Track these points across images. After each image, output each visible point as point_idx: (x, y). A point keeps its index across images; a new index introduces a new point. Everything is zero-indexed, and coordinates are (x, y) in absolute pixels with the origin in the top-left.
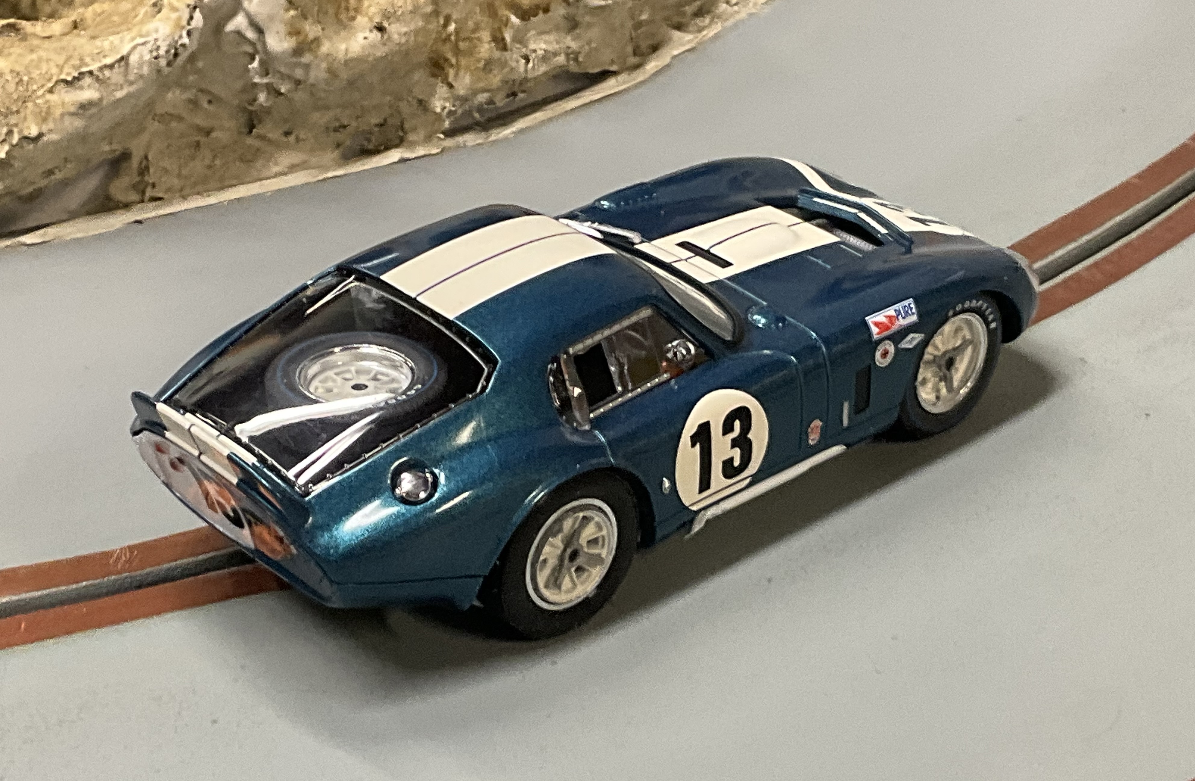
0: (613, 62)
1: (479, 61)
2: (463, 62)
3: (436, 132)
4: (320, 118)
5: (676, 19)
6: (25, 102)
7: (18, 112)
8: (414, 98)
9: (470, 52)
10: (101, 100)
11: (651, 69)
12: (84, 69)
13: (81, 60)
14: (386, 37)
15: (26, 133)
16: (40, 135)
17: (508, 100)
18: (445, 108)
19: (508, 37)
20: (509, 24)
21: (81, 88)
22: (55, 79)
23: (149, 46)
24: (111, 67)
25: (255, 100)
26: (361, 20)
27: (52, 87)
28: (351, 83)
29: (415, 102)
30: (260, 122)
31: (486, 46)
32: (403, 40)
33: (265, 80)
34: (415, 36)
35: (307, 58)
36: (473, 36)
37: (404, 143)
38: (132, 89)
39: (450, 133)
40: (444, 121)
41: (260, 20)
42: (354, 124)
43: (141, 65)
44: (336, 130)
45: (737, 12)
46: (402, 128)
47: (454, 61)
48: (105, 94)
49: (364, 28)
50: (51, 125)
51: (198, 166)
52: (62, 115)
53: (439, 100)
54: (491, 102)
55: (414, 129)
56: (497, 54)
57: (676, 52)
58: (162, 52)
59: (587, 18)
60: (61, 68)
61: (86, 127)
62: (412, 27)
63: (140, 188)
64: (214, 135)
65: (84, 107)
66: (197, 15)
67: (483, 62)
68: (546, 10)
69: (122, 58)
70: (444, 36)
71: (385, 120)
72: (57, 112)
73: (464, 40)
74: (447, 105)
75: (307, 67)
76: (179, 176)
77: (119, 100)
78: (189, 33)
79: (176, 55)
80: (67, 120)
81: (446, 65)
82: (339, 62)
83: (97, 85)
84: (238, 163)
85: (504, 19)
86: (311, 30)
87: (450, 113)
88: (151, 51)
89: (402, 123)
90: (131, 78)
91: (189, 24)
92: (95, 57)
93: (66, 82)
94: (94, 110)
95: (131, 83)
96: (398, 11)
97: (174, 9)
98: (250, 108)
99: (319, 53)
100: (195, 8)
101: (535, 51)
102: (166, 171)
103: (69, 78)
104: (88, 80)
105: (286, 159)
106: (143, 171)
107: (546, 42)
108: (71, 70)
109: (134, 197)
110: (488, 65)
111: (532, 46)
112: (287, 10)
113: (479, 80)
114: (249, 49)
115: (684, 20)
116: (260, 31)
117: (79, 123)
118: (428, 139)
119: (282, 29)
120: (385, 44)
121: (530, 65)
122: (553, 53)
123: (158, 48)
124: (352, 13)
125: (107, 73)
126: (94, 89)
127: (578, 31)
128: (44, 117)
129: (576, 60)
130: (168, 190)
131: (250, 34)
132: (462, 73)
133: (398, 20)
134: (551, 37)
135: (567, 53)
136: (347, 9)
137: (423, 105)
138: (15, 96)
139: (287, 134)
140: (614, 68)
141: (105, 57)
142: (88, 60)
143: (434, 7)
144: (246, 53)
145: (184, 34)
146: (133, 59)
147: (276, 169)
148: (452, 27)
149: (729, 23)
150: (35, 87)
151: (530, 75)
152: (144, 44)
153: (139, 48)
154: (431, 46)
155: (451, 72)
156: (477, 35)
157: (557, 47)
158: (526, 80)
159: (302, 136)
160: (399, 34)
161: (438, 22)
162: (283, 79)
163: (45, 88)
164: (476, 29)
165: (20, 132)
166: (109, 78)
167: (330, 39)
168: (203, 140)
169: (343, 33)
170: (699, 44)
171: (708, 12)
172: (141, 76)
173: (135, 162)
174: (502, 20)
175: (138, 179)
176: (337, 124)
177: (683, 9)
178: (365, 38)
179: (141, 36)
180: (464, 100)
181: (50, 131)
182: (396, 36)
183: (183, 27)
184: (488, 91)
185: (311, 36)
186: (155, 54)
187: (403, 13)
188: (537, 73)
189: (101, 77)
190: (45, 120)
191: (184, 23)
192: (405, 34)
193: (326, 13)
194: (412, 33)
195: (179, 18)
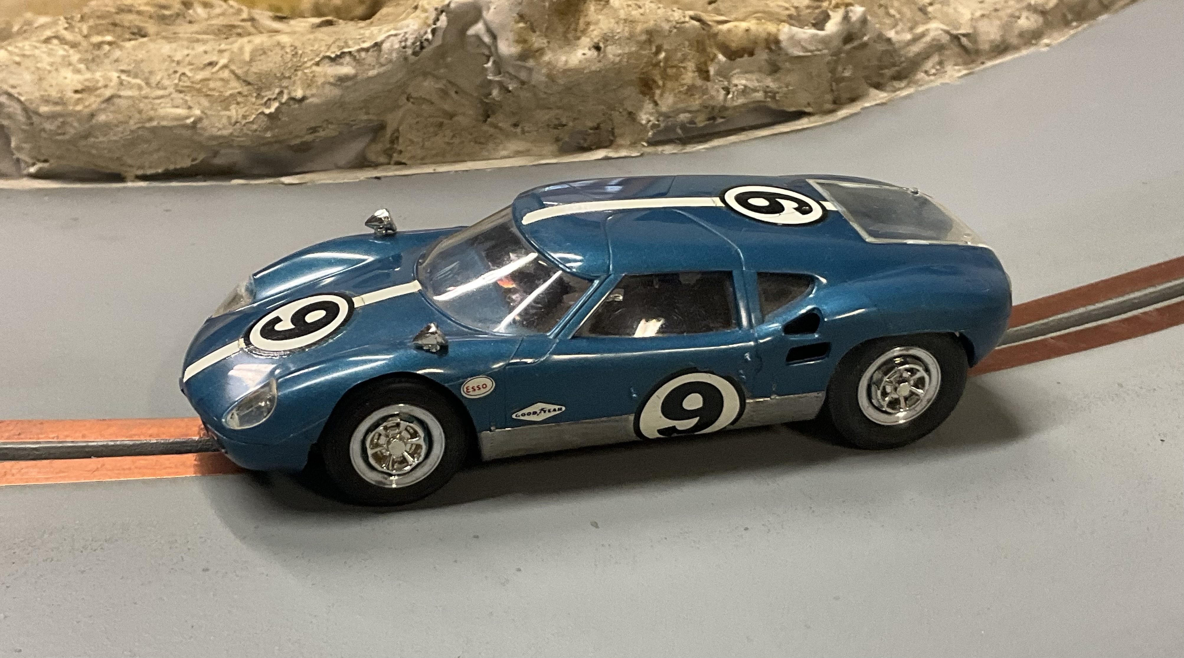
0: (809, 104)
1: (683, 85)
2: (669, 84)
3: (642, 140)
4: (543, 116)
5: (875, 80)
6: (296, 70)
7: (290, 78)
8: (625, 110)
9: (677, 77)
10: (355, 76)
11: (841, 114)
12: (346, 50)
13: (346, 42)
14: (602, 55)
15: (293, 94)
16: (304, 99)
17: (708, 122)
18: (650, 121)
19: (712, 70)
20: (716, 61)
21: (342, 64)
22: (321, 56)
23: (400, 37)
24: (367, 50)
25: (490, 94)
26: (585, 41)
27: (319, 61)
28: (568, 89)
29: (625, 113)
30: (494, 113)
31: (690, 74)
32: (617, 59)
33: (497, 79)
34: (629, 59)
35: (531, 63)
36: (680, 65)
37: (614, 146)
38: (382, 69)
39: (652, 143)
40: (648, 132)
41: (493, 26)
42: (571, 124)
43: (391, 51)
44: (556, 127)
45: (932, 81)
46: (613, 134)
47: (660, 83)
48: (360, 72)
49: (585, 47)
50: (314, 91)
51: (439, 141)
52: (324, 84)
53: (645, 114)
54: (692, 122)
55: (622, 135)
56: (699, 82)
57: (867, 105)
58: (409, 43)
59: (788, 65)
60: (329, 47)
61: (342, 96)
62: (627, 50)
63: (388, 153)
64: (456, 119)
65: (342, 79)
66: (443, 18)
67: (685, 87)
68: (751, 54)
69: (376, 45)
70: (654, 61)
71: (599, 125)
72: (320, 81)
73: (672, 67)
74: (652, 118)
75: (530, 70)
76: (423, 147)
77: (370, 79)
78: (434, 32)
79: (422, 47)
80: (327, 87)
81: (654, 86)
82: (558, 71)
83: (354, 64)
84: (472, 144)
85: (711, 56)
86: (537, 41)
87: (654, 126)
88: (401, 42)
89: (613, 129)
90: (382, 60)
91: (435, 24)
92: (356, 41)
93: (329, 58)
94: (349, 83)
95: (382, 65)
96: (616, 36)
97: (425, 11)
98: (487, 101)
99: (541, 61)
100: (442, 12)
101: (736, 85)
102: (412, 142)
103: (333, 56)
104: (347, 59)
105: (514, 146)
106: (394, 140)
107: (747, 80)
108: (336, 50)
109: (382, 159)
110: (691, 90)
111: (735, 81)
112: (518, 22)
113: (682, 101)
114: (487, 52)
115: (881, 81)
116: (494, 37)
117: (336, 92)
118: (633, 144)
119: (511, 36)
120: (600, 61)
121: (730, 96)
122: (752, 89)
123: (406, 40)
124: (579, 34)
125: (363, 54)
126: (351, 66)
127: (778, 75)
128: (310, 83)
129: (773, 98)
130: (413, 157)
131: (487, 39)
132: (666, 95)
133: (614, 43)
134: (754, 77)
135: (766, 91)
136: (576, 30)
137: (632, 116)
138: (290, 65)
139: (515, 125)
140: (808, 110)
141: (364, 42)
142: (350, 43)
143: (648, 36)
144: (484, 54)
145: (429, 30)
146: (386, 46)
147: (504, 153)
148: (662, 55)
149: (923, 88)
150: (306, 60)
151: (729, 104)
152: (396, 35)
153: (392, 38)
154: (642, 69)
155: (658, 92)
156: (683, 65)
157: (756, 84)
158: (724, 108)
159: (526, 129)
160: (614, 55)
161: (651, 50)
162: (511, 79)
163: (313, 62)
164: (684, 59)
165: (289, 93)
166: (364, 59)
167: (553, 51)
168: (446, 121)
169: (567, 49)
170: (890, 100)
171: (906, 77)
172: (391, 61)
173: (389, 132)
174: (709, 56)
175: (388, 146)
176: (557, 122)
177: (883, 72)
178: (584, 54)
179: (395, 29)
180: (667, 116)
181: (313, 96)
182: (611, 56)
183: (429, 26)
184: (690, 112)
185: (536, 46)
186: (403, 44)
187: (620, 38)
188: (735, 104)
189: (358, 57)
190: (309, 86)
191: (431, 21)
192: (619, 55)
193: (555, 31)
194: (625, 55)
195: (427, 18)
